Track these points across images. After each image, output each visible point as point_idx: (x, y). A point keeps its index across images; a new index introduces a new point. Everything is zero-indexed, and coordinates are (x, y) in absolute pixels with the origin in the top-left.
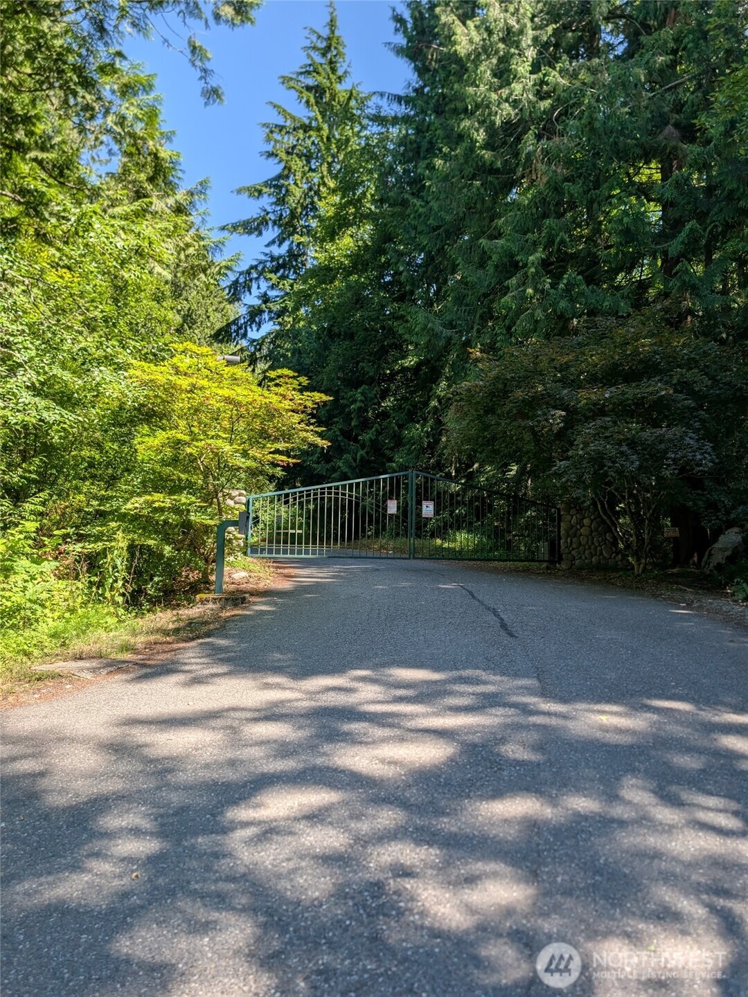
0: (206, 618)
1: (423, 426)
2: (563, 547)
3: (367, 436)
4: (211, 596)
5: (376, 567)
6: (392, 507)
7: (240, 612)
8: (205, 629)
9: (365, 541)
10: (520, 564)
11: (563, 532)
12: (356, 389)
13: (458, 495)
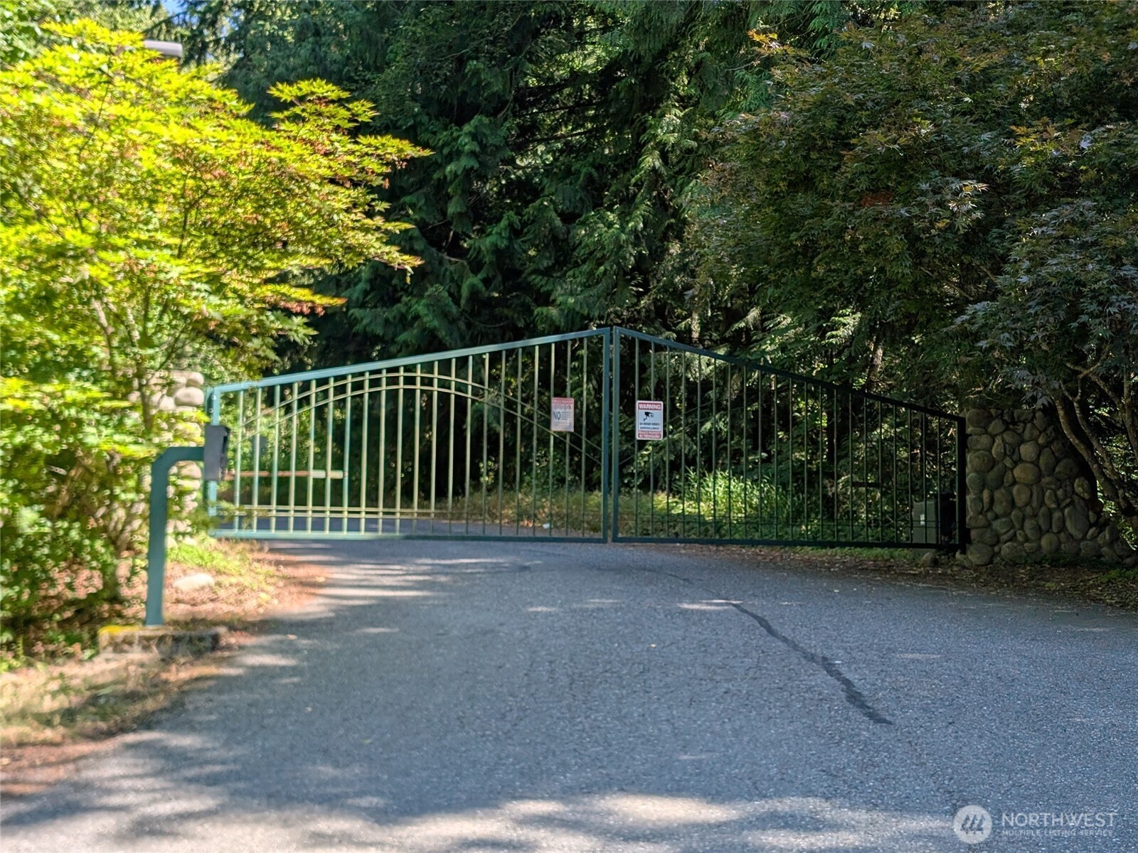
0: (131, 686)
1: (624, 217)
2: (970, 513)
3: (485, 242)
4: (137, 631)
5: (520, 561)
6: (563, 417)
7: (212, 670)
8: (136, 709)
9: (481, 499)
10: (865, 553)
11: (971, 476)
12: (460, 124)
13: (706, 384)
